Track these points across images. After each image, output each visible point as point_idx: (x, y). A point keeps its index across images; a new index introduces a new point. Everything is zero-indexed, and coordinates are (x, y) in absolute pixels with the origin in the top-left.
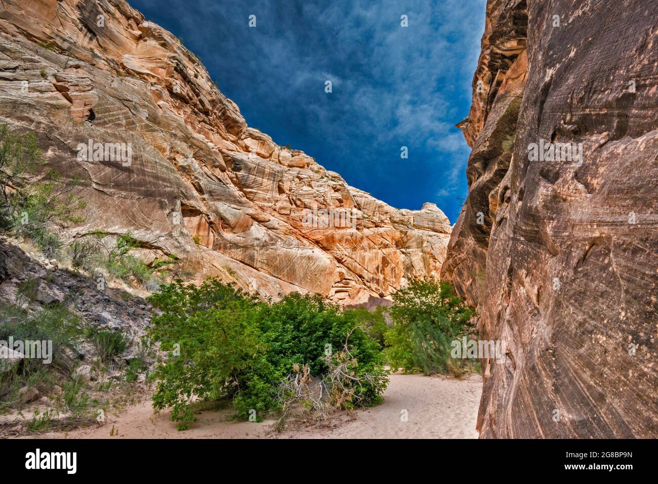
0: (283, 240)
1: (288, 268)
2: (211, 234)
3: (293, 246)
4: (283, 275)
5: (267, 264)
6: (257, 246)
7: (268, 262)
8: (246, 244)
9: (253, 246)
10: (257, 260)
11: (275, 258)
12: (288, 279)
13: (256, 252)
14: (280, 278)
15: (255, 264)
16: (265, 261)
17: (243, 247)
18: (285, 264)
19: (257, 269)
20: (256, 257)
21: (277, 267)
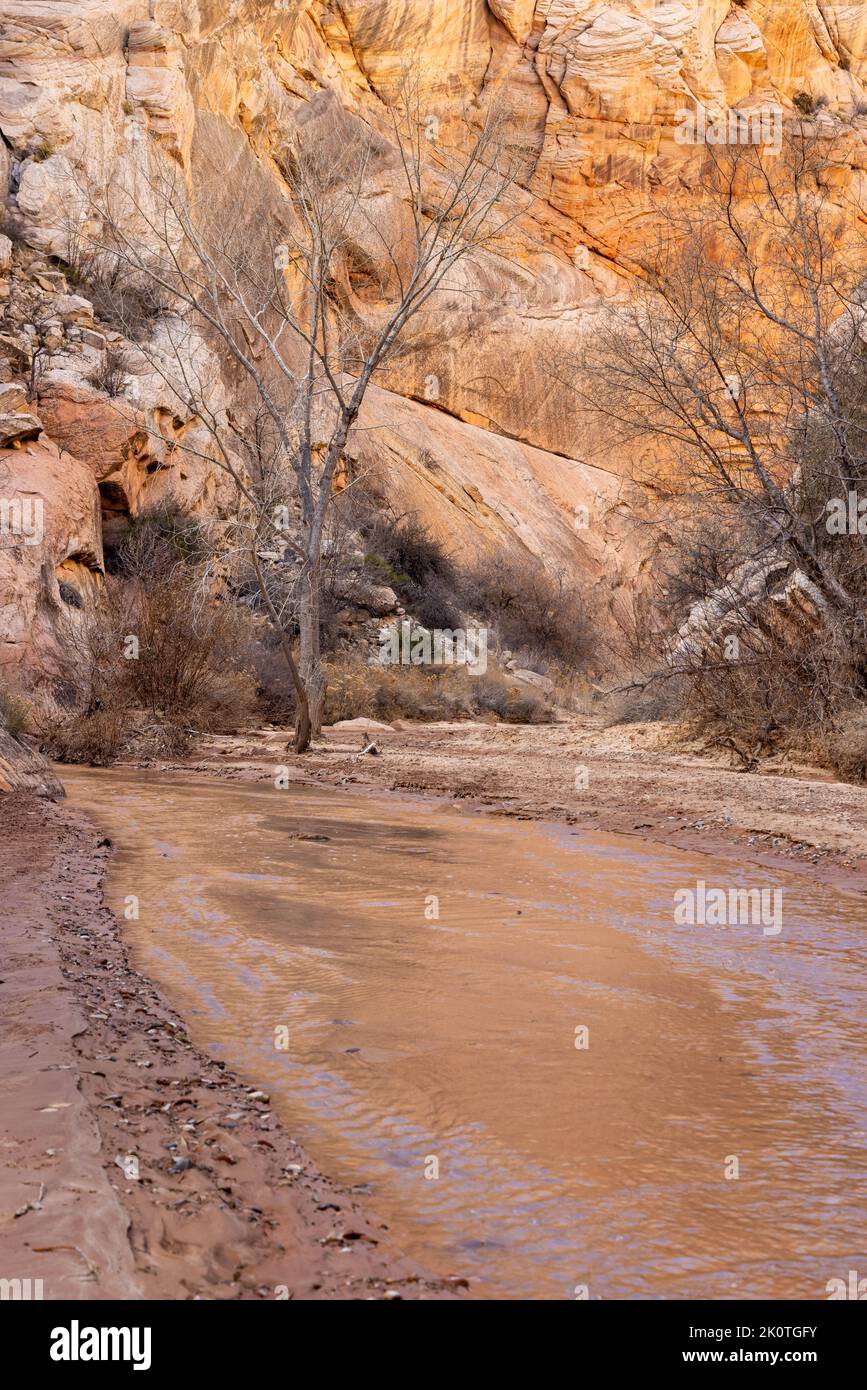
0: (523, 283)
1: (550, 398)
2: (331, 319)
3: (560, 305)
4: (536, 429)
5: (487, 396)
6: (454, 332)
7: (487, 386)
8: (423, 334)
9: (441, 336)
10: (456, 387)
11: (506, 367)
12: (550, 439)
13: (451, 354)
14: (525, 441)
15: (451, 400)
16: (480, 385)
17: (416, 348)
18: (539, 385)
19: (457, 417)
20: (452, 377)
21: (516, 400)
